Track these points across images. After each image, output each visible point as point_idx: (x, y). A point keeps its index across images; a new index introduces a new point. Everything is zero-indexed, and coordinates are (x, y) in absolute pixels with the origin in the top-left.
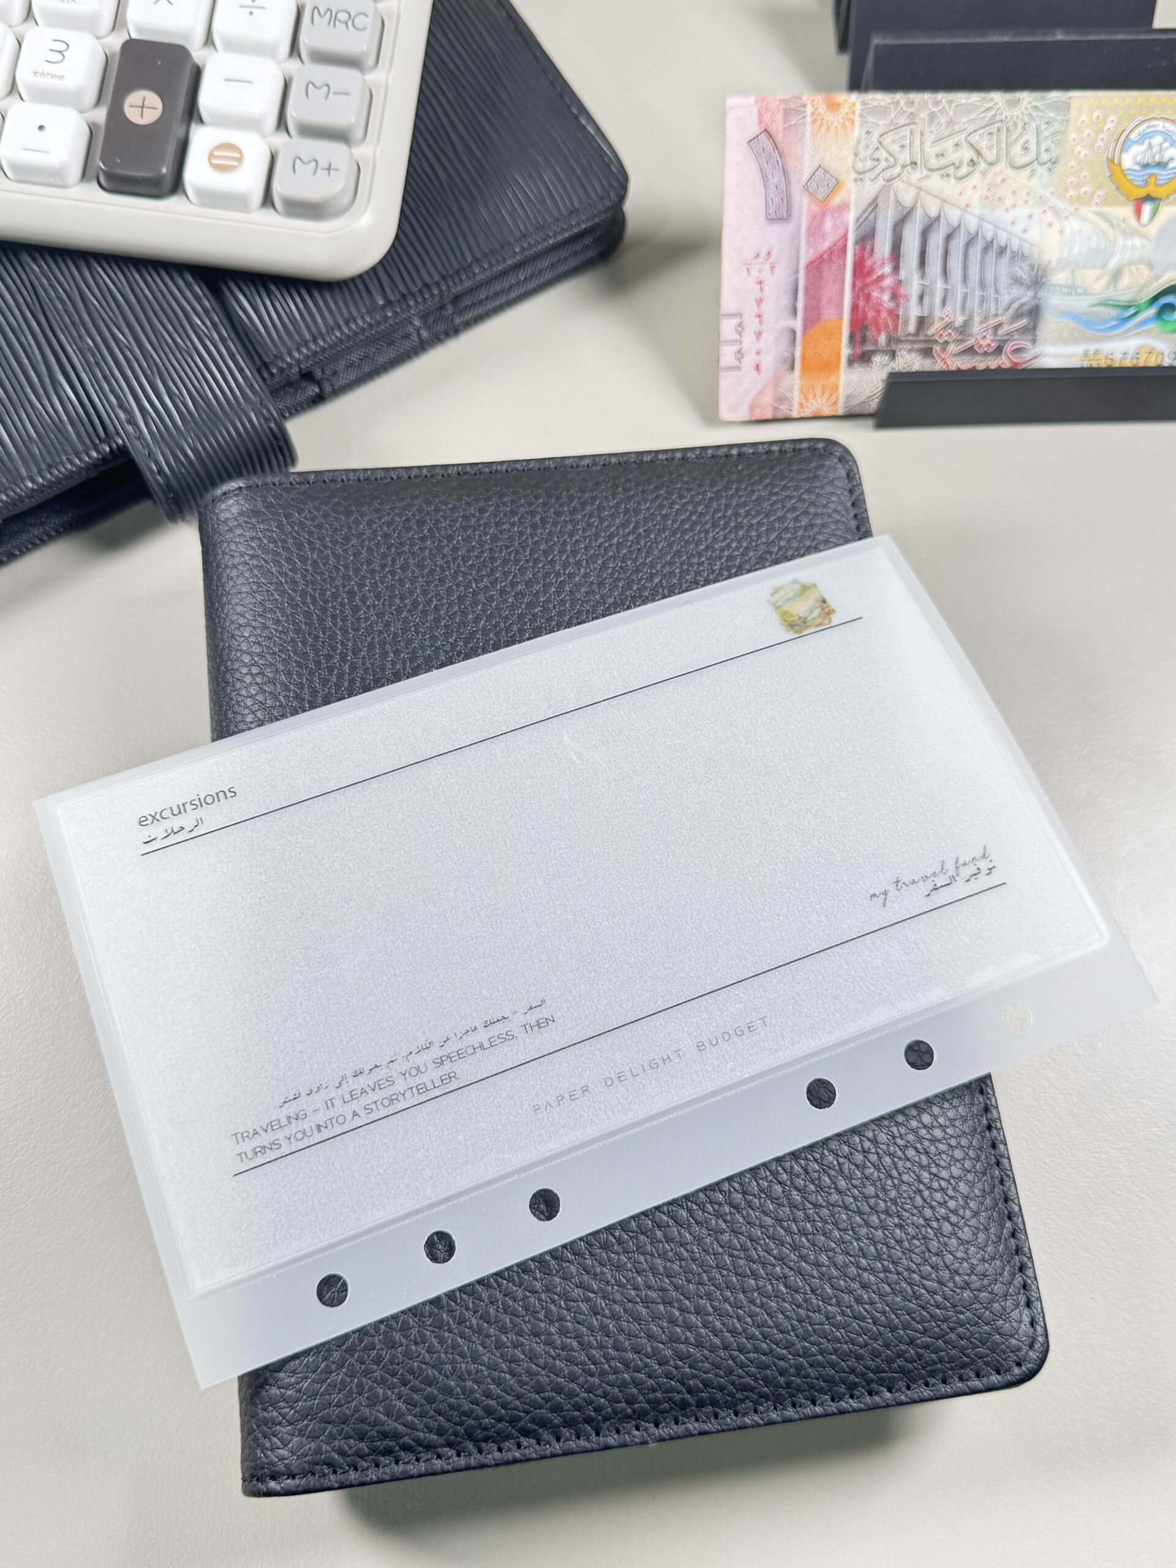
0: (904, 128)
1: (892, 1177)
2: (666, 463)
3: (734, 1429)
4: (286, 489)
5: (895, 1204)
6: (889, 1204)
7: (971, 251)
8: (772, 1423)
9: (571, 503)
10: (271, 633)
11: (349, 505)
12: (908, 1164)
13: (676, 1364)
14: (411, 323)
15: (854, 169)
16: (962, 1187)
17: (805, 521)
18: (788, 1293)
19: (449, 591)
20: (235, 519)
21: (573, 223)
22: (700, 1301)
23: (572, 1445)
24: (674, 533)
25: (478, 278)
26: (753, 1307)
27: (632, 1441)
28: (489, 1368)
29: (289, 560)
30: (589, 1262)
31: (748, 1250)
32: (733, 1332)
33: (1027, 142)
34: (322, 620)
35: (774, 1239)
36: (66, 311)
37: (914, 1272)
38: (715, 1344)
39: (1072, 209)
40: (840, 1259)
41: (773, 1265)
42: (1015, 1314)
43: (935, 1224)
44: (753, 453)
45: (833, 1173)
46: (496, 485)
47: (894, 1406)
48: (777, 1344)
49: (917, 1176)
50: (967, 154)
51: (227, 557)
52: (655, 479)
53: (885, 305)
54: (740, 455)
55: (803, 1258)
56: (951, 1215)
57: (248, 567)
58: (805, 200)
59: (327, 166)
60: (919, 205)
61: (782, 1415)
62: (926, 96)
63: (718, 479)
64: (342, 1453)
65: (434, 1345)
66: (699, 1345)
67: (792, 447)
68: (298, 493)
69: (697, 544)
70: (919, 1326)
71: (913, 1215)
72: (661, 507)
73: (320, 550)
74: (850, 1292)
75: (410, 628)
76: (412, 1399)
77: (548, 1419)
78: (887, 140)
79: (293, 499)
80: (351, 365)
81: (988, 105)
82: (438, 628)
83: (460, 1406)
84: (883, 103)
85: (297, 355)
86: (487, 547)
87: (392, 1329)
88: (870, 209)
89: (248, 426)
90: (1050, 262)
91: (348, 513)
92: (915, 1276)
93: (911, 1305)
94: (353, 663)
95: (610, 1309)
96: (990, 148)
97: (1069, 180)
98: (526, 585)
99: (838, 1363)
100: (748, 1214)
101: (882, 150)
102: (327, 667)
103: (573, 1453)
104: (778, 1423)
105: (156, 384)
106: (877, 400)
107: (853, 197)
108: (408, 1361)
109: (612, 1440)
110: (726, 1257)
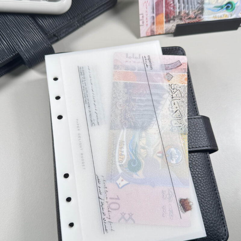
14: (75, 23)
85: (53, 31)
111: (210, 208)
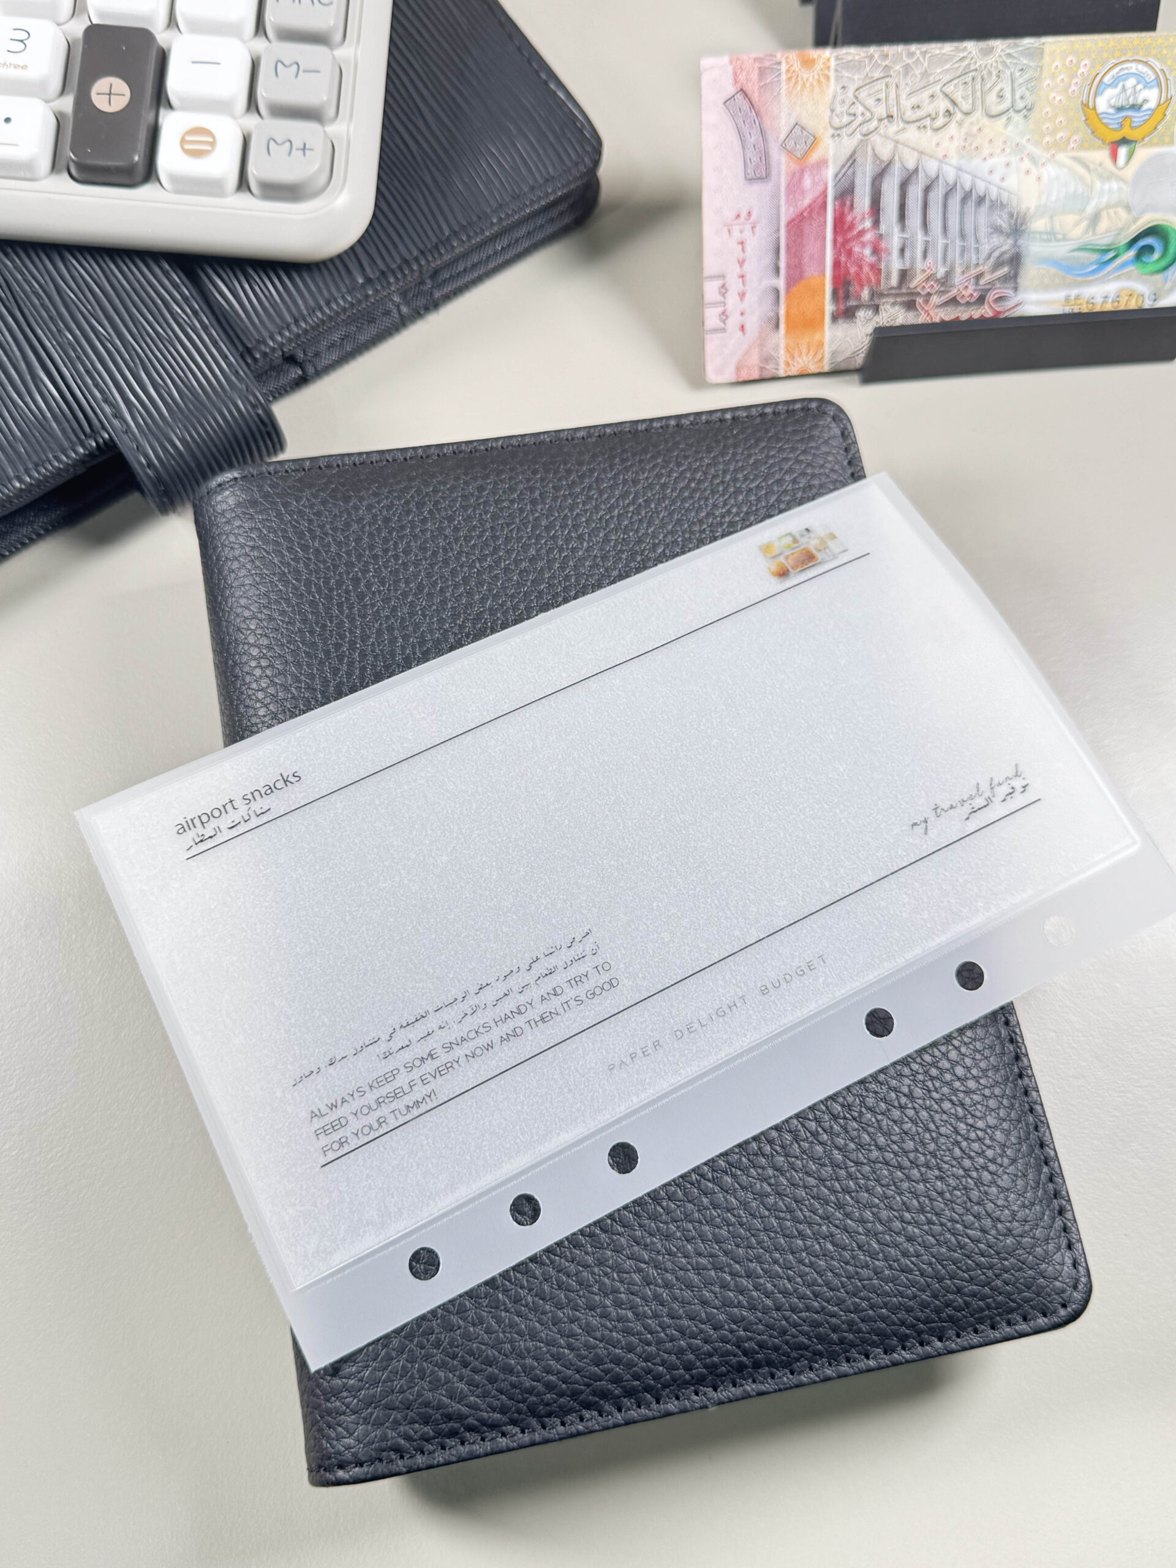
0: (879, 82)
1: (929, 1130)
2: (660, 431)
3: (791, 1388)
4: (282, 477)
5: (935, 1156)
6: (928, 1157)
7: (950, 202)
8: (827, 1379)
9: (570, 476)
10: (277, 624)
11: (347, 491)
12: (945, 1117)
13: (730, 1327)
14: (391, 300)
15: (831, 125)
16: (999, 1135)
17: (803, 482)
18: (835, 1250)
19: (454, 572)
20: (232, 510)
21: (550, 191)
22: (750, 1264)
23: (633, 1414)
24: (673, 502)
25: (457, 251)
26: (802, 1267)
27: (692, 1406)
28: (548, 1345)
29: (290, 549)
30: (638, 1233)
31: (794, 1211)
32: (785, 1293)
33: (1001, 90)
34: (328, 609)
35: (819, 1199)
36: (43, 305)
37: (957, 1222)
38: (768, 1305)
39: (1049, 156)
40: (884, 1214)
41: (820, 1225)
42: (1057, 1257)
43: (974, 1174)
44: (747, 417)
45: (871, 1130)
46: (492, 462)
47: (945, 1354)
48: (828, 1302)
49: (955, 1128)
50: (943, 105)
51: (227, 550)
52: (651, 448)
53: (867, 260)
54: (734, 418)
55: (848, 1215)
56: (989, 1164)
57: (249, 558)
58: (784, 159)
59: (302, 147)
60: (897, 158)
61: (837, 1370)
62: (900, 48)
63: (714, 445)
64: (408, 1438)
65: (492, 1325)
66: (752, 1308)
67: (785, 408)
68: (294, 481)
69: (697, 512)
70: (965, 1275)
71: (953, 1166)
72: (659, 476)
73: (321, 537)
74: (896, 1246)
75: (417, 612)
76: (473, 1380)
77: (608, 1390)
78: (863, 95)
79: (289, 487)
80: (333, 345)
81: (962, 55)
82: (445, 610)
83: (522, 1384)
84: (857, 58)
85: (279, 338)
86: (488, 525)
87: (449, 1312)
88: (849, 164)
89: (236, 414)
90: (1029, 209)
91: (346, 499)
92: (958, 1226)
93: (956, 1255)
94: (362, 651)
95: (662, 1278)
96: (964, 98)
97: (1045, 127)
98: (530, 562)
99: (889, 1316)
100: (792, 1176)
101: (858, 104)
102: (337, 656)
103: (635, 1422)
104: (834, 1378)
105: (140, 376)
106: (863, 355)
107: (831, 152)
108: (467, 1343)
109: (672, 1406)
110: (773, 1220)
111: (999, 1160)
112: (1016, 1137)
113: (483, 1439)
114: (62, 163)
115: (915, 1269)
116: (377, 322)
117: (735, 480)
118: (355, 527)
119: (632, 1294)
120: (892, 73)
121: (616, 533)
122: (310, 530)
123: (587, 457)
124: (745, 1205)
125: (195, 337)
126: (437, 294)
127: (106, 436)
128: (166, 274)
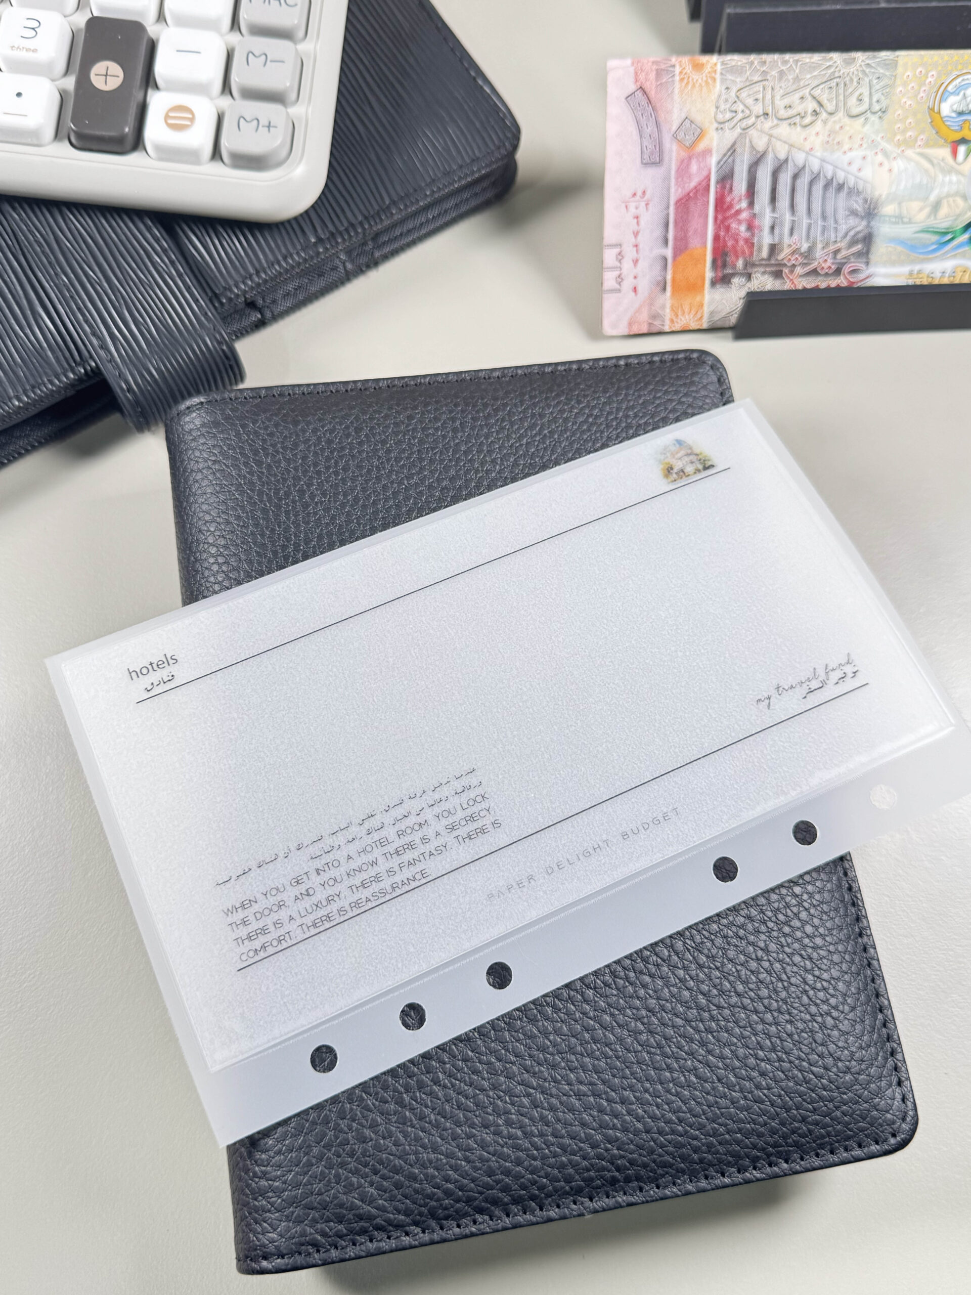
0: (758, 84)
1: (781, 980)
2: (564, 373)
3: (657, 1200)
4: (241, 402)
5: (786, 1003)
6: (780, 1003)
7: (814, 188)
8: (688, 1193)
9: (486, 409)
10: (234, 527)
11: (297, 416)
12: (795, 969)
13: (605, 1146)
14: (338, 257)
15: (716, 120)
16: (841, 986)
18: (698, 1083)
19: (385, 487)
20: (198, 429)
21: (475, 170)
22: (624, 1092)
23: (520, 1219)
24: (574, 434)
25: (395, 218)
26: (669, 1096)
27: (571, 1214)
28: (448, 1157)
29: (246, 464)
30: (528, 1063)
31: (663, 1047)
32: (654, 1118)
33: (860, 95)
34: (277, 516)
35: (685, 1037)
36: (43, 252)
37: (804, 1060)
38: (639, 1129)
39: (899, 151)
40: (741, 1052)
41: (685, 1060)
42: (889, 1092)
43: (819, 1019)
44: (638, 364)
45: (731, 978)
46: (420, 396)
47: (790, 1175)
48: (691, 1127)
49: (804, 979)
50: (811, 105)
51: (192, 463)
52: (555, 388)
53: (742, 235)
54: (626, 365)
55: (709, 1052)
56: (832, 1011)
57: (211, 471)
58: (675, 147)
59: (267, 124)
60: (770, 149)
61: (697, 1186)
62: (776, 57)
63: (610, 386)
64: (324, 1235)
65: (399, 1139)
66: (625, 1130)
67: (671, 357)
68: (251, 406)
69: (594, 442)
70: (809, 1106)
71: (801, 1012)
72: (562, 411)
73: (273, 455)
74: (751, 1079)
75: (353, 520)
76: (382, 1185)
77: (499, 1198)
78: (744, 94)
79: (247, 412)
80: (288, 294)
81: (828, 64)
82: (377, 520)
83: (424, 1190)
84: (739, 63)
85: (243, 287)
86: (415, 449)
87: (363, 1126)
88: (729, 153)
89: (204, 349)
90: (881, 196)
92: (804, 1064)
93: (802, 1088)
94: (305, 552)
95: (548, 1102)
96: (829, 100)
97: (897, 127)
98: (450, 480)
99: (743, 1141)
100: (662, 1017)
101: (739, 103)
102: (284, 556)
103: (521, 1226)
104: (694, 1193)
105: (123, 313)
106: (737, 315)
107: (715, 144)
108: (378, 1153)
109: (553, 1213)
110: (645, 1054)
111: (841, 1008)
112: (855, 988)
113: (389, 1238)
114: (64, 132)
115: (767, 1100)
116: (326, 276)
117: (627, 416)
118: (302, 447)
119: (522, 1115)
120: (768, 77)
121: (524, 459)
122: (264, 449)
123: (501, 393)
124: (621, 1040)
125: (171, 283)
126: (377, 254)
127: (93, 364)
128: (149, 229)
